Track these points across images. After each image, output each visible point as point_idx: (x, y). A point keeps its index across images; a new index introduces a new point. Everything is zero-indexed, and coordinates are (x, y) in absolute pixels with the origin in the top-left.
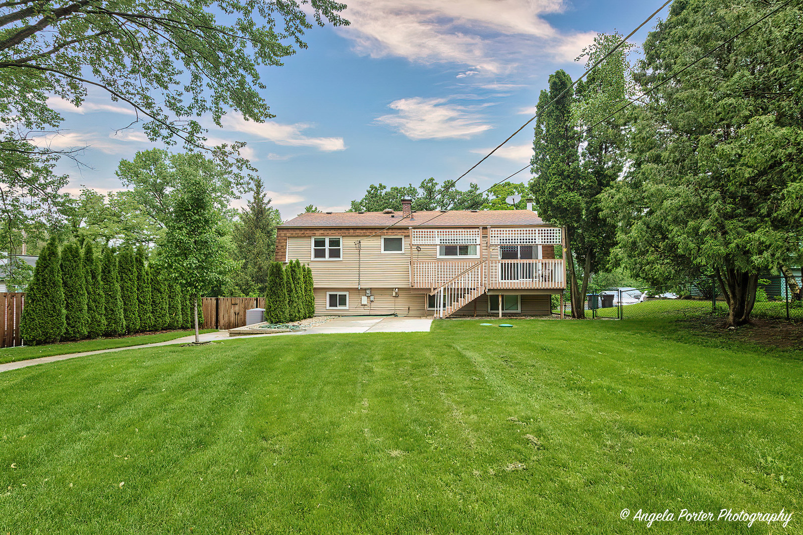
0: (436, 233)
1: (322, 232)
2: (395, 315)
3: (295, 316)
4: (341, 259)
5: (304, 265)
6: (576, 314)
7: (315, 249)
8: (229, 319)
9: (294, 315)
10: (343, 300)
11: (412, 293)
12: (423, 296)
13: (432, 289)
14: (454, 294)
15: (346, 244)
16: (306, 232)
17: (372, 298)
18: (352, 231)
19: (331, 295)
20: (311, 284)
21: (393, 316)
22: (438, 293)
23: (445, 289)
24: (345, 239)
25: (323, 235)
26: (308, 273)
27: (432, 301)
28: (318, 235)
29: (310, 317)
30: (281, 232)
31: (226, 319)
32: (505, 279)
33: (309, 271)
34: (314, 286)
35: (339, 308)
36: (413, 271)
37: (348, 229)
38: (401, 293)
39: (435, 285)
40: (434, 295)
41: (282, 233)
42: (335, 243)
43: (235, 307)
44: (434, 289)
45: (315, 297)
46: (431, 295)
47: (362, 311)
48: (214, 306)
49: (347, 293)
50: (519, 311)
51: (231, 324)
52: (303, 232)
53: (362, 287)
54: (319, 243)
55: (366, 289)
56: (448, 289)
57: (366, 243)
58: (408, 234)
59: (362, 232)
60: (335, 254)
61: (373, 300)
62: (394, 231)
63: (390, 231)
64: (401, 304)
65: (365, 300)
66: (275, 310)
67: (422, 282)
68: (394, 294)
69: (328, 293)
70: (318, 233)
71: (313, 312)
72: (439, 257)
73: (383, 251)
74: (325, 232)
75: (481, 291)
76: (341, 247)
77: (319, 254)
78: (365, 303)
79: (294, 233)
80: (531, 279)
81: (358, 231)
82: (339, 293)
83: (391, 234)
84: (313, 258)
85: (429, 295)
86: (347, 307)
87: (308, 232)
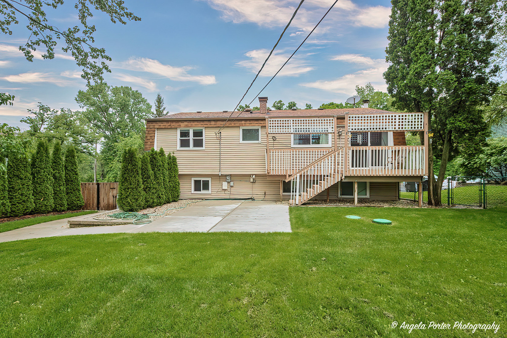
0: (292, 122)
1: (186, 123)
2: (252, 199)
3: (153, 202)
4: (204, 148)
5: (170, 154)
6: (433, 202)
7: (181, 140)
8: (108, 202)
9: (151, 201)
10: (206, 186)
11: (267, 179)
12: (278, 182)
13: (287, 176)
14: (310, 181)
15: (208, 135)
16: (172, 124)
17: (232, 184)
18: (213, 123)
19: (195, 181)
20: (176, 171)
21: (250, 201)
22: (294, 179)
23: (301, 176)
24: (207, 130)
25: (187, 126)
26: (173, 161)
27: (287, 187)
28: (183, 127)
29: (175, 201)
30: (150, 124)
31: (106, 201)
32: (356, 167)
33: (174, 159)
34: (180, 173)
35: (203, 192)
36: (269, 159)
37: (210, 121)
38: (258, 180)
39: (290, 172)
40: (290, 182)
41: (152, 125)
42: (198, 134)
43: (112, 191)
44: (289, 176)
45: (180, 182)
46: (287, 181)
47: (223, 195)
48: (96, 190)
49: (209, 179)
50: (368, 196)
51: (110, 206)
52: (169, 124)
53: (222, 173)
54: (184, 134)
55: (226, 176)
56: (304, 176)
57: (226, 133)
58: (264, 125)
59: (222, 123)
60: (199, 143)
61: (233, 185)
62: (251, 122)
63: (248, 122)
64: (258, 190)
65: (225, 185)
66: (127, 197)
67: (277, 169)
68: (252, 180)
69: (193, 179)
70: (182, 124)
71: (178, 196)
72: (292, 146)
73: (241, 141)
74: (190, 124)
75: (338, 178)
76: (204, 138)
77: (185, 143)
78: (226, 188)
79: (162, 125)
80: (383, 167)
81: (218, 123)
82: (202, 179)
83: (248, 125)
84: (179, 148)
85: (284, 182)
86: (209, 192)
87: (174, 124)
